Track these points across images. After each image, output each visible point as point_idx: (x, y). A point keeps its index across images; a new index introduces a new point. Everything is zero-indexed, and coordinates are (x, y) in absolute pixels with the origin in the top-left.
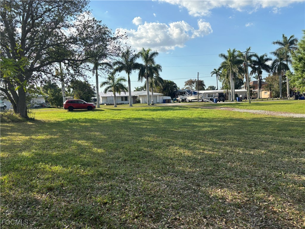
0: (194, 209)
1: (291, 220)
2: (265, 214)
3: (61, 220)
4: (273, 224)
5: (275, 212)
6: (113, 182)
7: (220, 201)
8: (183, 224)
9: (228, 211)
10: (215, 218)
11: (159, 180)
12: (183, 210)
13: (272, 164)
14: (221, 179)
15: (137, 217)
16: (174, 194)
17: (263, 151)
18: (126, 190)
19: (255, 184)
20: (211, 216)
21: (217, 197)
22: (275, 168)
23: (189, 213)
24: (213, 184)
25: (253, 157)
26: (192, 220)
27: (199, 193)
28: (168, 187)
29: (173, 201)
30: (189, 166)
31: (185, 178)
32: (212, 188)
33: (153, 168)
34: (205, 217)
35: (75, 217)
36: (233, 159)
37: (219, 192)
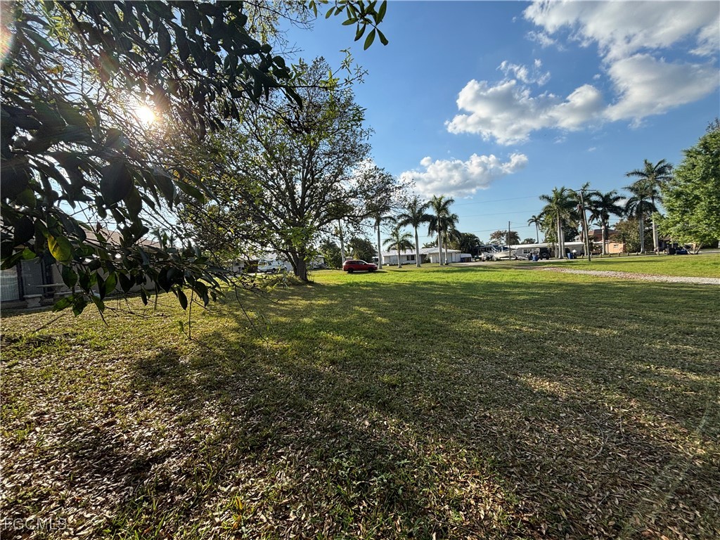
0: (511, 406)
1: (673, 441)
2: (624, 426)
3: (345, 399)
4: (640, 444)
5: (642, 426)
6: (403, 361)
7: (550, 399)
8: (496, 425)
9: (561, 415)
10: (542, 422)
11: (459, 363)
12: (495, 406)
13: (632, 352)
14: (549, 368)
15: (433, 408)
16: (481, 383)
17: (615, 332)
18: (419, 371)
19: (605, 380)
20: (536, 419)
21: (544, 393)
23: (503, 411)
24: (536, 373)
25: (599, 341)
26: (508, 421)
27: (517, 385)
28: (472, 372)
29: (481, 393)
30: (501, 347)
31: (496, 363)
32: (536, 380)
33: (452, 346)
34: (527, 419)
35: (361, 398)
36: (566, 341)
37: (547, 386)
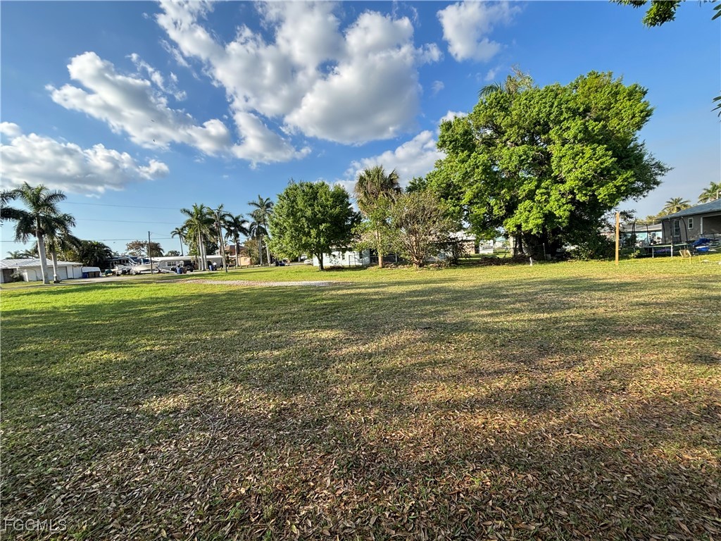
2: (230, 411)
4: (238, 421)
5: (241, 405)
7: (171, 416)
8: (98, 481)
9: (180, 427)
10: (160, 444)
11: (53, 421)
12: (101, 456)
13: (244, 346)
14: (177, 383)
16: (85, 435)
17: (236, 332)
19: (222, 377)
20: (152, 445)
21: (166, 412)
22: (246, 350)
23: (113, 456)
24: (161, 393)
25: (223, 342)
26: (117, 466)
27: (137, 416)
28: (73, 425)
29: (82, 448)
30: (123, 377)
31: (113, 399)
32: (161, 401)
33: (42, 401)
34: (142, 451)
36: (196, 350)
37: (171, 402)
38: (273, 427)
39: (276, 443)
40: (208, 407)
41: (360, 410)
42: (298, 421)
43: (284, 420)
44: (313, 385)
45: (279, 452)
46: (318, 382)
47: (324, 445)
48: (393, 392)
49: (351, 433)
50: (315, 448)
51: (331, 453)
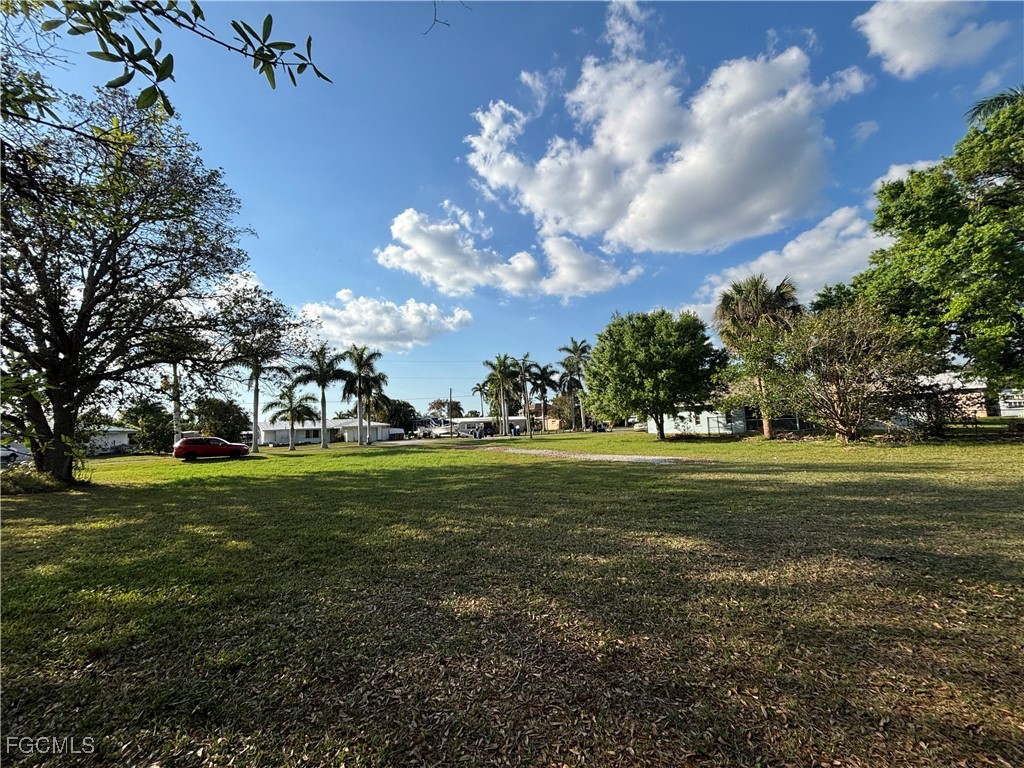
0: (424, 648)
1: (581, 639)
2: (543, 635)
3: (110, 731)
4: (554, 653)
5: (558, 630)
6: (264, 615)
7: (473, 623)
8: (400, 685)
9: (483, 642)
10: (461, 659)
11: (363, 598)
12: (403, 655)
13: (558, 543)
14: (477, 580)
15: (305, 689)
16: (388, 623)
17: (546, 521)
18: (291, 628)
19: (532, 583)
20: (453, 657)
21: (468, 616)
22: (562, 550)
23: (414, 659)
24: (463, 590)
25: (530, 533)
26: (418, 673)
27: (437, 613)
28: (378, 608)
29: (386, 639)
30: (423, 561)
31: (414, 586)
32: (461, 600)
33: (354, 573)
34: (443, 662)
35: (151, 716)
36: (499, 539)
37: (472, 605)
38: (606, 678)
39: (611, 707)
40: (515, 622)
41: (756, 690)
42: (643, 678)
43: (621, 670)
44: (664, 624)
45: (617, 723)
46: (672, 619)
47: (692, 737)
48: (824, 673)
49: (742, 730)
50: (676, 736)
51: (709, 758)
